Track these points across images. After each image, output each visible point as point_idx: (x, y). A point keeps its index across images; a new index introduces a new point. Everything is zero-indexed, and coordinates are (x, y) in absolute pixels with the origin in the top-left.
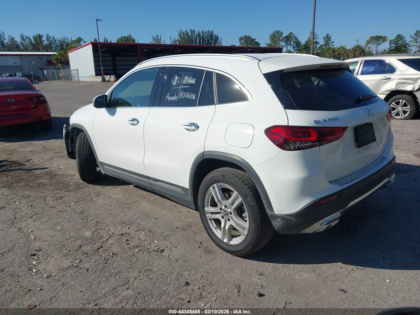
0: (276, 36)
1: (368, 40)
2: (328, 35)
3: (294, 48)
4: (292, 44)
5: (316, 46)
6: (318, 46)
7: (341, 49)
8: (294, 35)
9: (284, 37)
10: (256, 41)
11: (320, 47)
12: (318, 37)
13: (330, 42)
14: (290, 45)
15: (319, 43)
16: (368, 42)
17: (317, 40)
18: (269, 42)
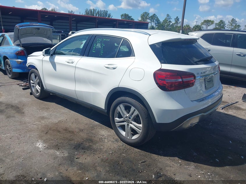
0: (145, 15)
1: (202, 22)
2: (177, 17)
3: (155, 24)
4: (155, 21)
5: (170, 24)
6: (171, 24)
7: (186, 26)
8: (156, 16)
9: (150, 16)
10: (132, 18)
11: (172, 25)
12: (171, 18)
13: (178, 22)
14: (153, 22)
15: (172, 22)
16: (202, 24)
17: (171, 20)
18: (140, 19)
